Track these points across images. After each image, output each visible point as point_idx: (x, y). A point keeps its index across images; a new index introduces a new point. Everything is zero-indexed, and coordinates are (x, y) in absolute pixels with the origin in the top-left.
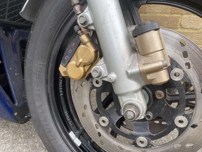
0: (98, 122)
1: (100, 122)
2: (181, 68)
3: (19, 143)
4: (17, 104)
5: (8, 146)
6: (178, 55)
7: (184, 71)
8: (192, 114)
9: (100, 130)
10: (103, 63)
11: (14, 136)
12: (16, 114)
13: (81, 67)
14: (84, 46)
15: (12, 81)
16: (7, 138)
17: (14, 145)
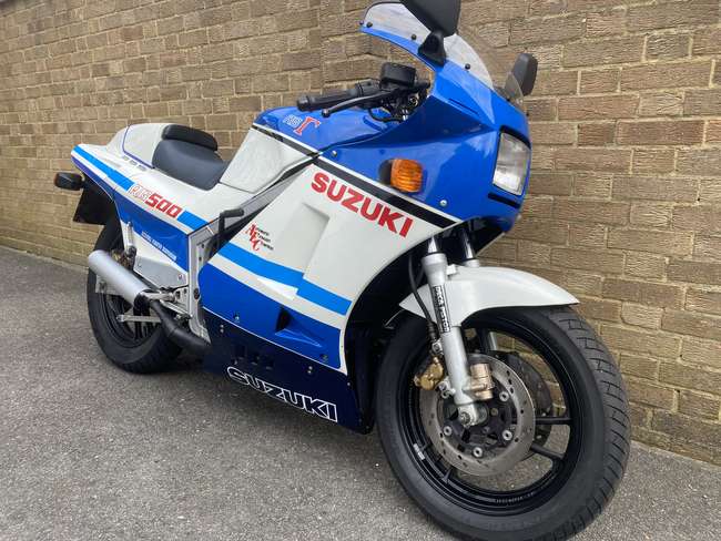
1: (444, 431)
2: (507, 392)
6: (504, 381)
7: (509, 395)
10: (448, 380)
13: (432, 380)
14: (436, 365)
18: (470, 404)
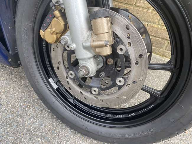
0: (68, 74)
1: (69, 75)
2: (125, 45)
3: (14, 82)
4: (11, 53)
5: (6, 82)
6: (124, 36)
7: (126, 48)
8: (128, 78)
9: (69, 80)
10: (69, 34)
11: (10, 76)
12: (10, 60)
13: (54, 34)
14: (57, 19)
15: (6, 34)
16: (5, 77)
17: (10, 82)
18: (90, 58)
